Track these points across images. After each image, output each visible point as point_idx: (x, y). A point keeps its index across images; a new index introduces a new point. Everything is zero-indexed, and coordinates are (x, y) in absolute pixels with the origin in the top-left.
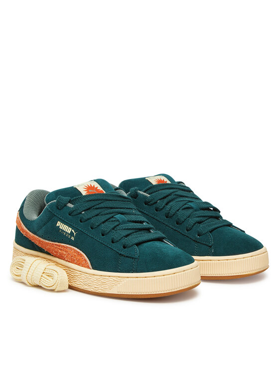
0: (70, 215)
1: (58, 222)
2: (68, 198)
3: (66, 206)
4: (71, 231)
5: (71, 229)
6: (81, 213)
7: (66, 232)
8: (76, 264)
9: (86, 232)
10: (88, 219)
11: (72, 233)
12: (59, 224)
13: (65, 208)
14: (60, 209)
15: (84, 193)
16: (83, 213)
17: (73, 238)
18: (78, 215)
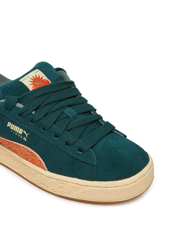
0: (20, 115)
1: (9, 123)
2: (16, 98)
3: (15, 106)
4: (23, 133)
5: (22, 130)
6: (31, 113)
7: (18, 133)
8: (30, 162)
9: (39, 134)
10: (39, 120)
11: (23, 134)
12: (9, 124)
13: (14, 108)
14: (9, 110)
15: (31, 88)
16: (33, 113)
17: (25, 139)
18: (29, 116)
